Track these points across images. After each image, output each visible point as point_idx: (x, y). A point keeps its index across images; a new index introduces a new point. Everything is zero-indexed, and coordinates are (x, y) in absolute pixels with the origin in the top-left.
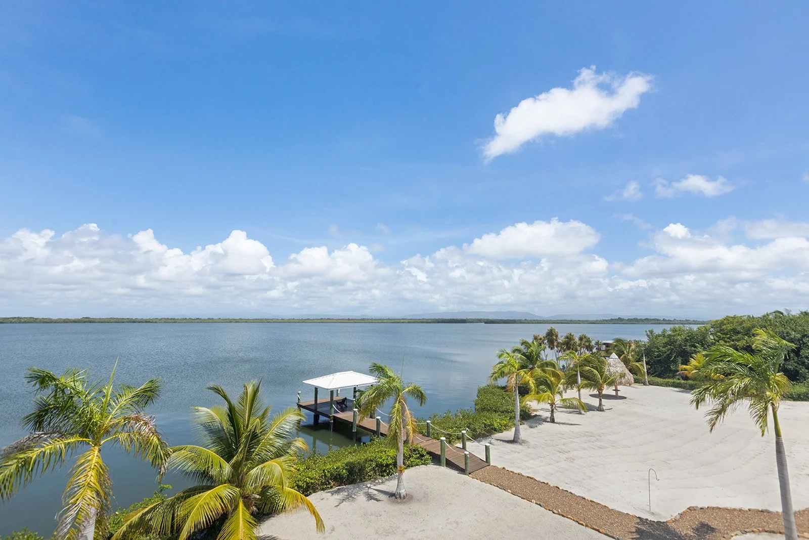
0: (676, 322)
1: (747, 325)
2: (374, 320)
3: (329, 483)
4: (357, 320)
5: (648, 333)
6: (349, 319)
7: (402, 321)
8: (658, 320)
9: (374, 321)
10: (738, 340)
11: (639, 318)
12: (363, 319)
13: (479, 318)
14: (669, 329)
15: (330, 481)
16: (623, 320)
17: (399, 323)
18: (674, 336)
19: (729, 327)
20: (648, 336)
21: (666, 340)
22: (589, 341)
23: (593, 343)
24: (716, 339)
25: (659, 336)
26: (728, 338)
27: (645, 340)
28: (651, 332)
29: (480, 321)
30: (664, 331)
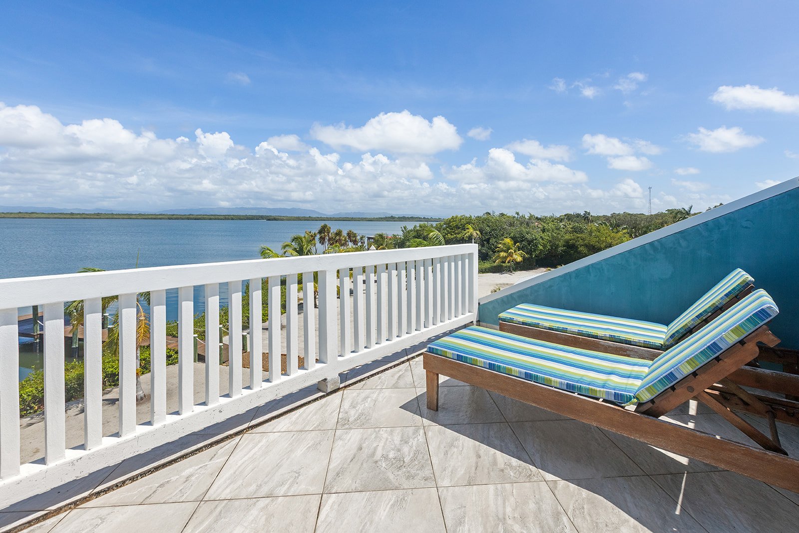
0: (432, 220)
1: (464, 221)
2: (116, 215)
3: (31, 408)
4: (87, 214)
5: (403, 228)
6: (72, 214)
7: (161, 217)
8: (420, 218)
9: (115, 217)
10: (458, 234)
11: (406, 216)
12: (98, 214)
13: (261, 215)
14: (418, 225)
15: (33, 405)
16: (395, 218)
17: (155, 219)
18: (420, 231)
19: (454, 224)
20: (403, 231)
21: (415, 234)
22: (355, 236)
23: (358, 238)
24: (447, 233)
25: (411, 231)
26: (453, 232)
27: (401, 233)
28: (405, 228)
29: (262, 217)
30: (415, 227)
